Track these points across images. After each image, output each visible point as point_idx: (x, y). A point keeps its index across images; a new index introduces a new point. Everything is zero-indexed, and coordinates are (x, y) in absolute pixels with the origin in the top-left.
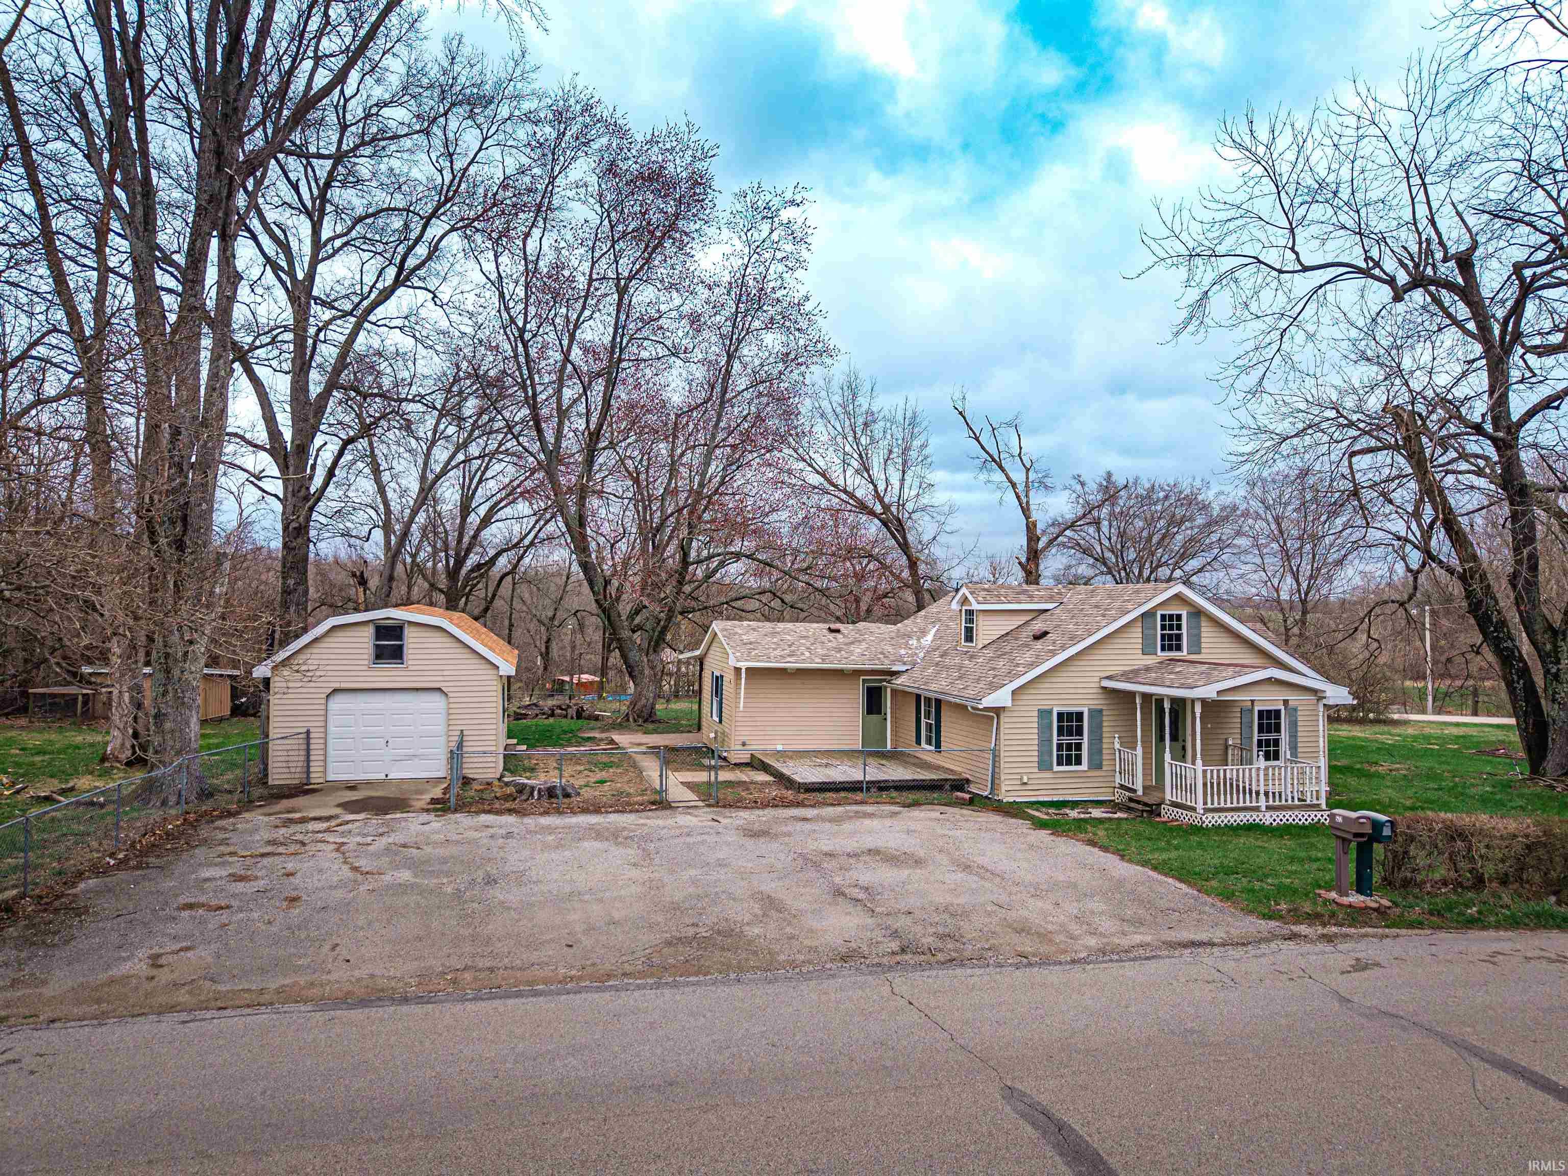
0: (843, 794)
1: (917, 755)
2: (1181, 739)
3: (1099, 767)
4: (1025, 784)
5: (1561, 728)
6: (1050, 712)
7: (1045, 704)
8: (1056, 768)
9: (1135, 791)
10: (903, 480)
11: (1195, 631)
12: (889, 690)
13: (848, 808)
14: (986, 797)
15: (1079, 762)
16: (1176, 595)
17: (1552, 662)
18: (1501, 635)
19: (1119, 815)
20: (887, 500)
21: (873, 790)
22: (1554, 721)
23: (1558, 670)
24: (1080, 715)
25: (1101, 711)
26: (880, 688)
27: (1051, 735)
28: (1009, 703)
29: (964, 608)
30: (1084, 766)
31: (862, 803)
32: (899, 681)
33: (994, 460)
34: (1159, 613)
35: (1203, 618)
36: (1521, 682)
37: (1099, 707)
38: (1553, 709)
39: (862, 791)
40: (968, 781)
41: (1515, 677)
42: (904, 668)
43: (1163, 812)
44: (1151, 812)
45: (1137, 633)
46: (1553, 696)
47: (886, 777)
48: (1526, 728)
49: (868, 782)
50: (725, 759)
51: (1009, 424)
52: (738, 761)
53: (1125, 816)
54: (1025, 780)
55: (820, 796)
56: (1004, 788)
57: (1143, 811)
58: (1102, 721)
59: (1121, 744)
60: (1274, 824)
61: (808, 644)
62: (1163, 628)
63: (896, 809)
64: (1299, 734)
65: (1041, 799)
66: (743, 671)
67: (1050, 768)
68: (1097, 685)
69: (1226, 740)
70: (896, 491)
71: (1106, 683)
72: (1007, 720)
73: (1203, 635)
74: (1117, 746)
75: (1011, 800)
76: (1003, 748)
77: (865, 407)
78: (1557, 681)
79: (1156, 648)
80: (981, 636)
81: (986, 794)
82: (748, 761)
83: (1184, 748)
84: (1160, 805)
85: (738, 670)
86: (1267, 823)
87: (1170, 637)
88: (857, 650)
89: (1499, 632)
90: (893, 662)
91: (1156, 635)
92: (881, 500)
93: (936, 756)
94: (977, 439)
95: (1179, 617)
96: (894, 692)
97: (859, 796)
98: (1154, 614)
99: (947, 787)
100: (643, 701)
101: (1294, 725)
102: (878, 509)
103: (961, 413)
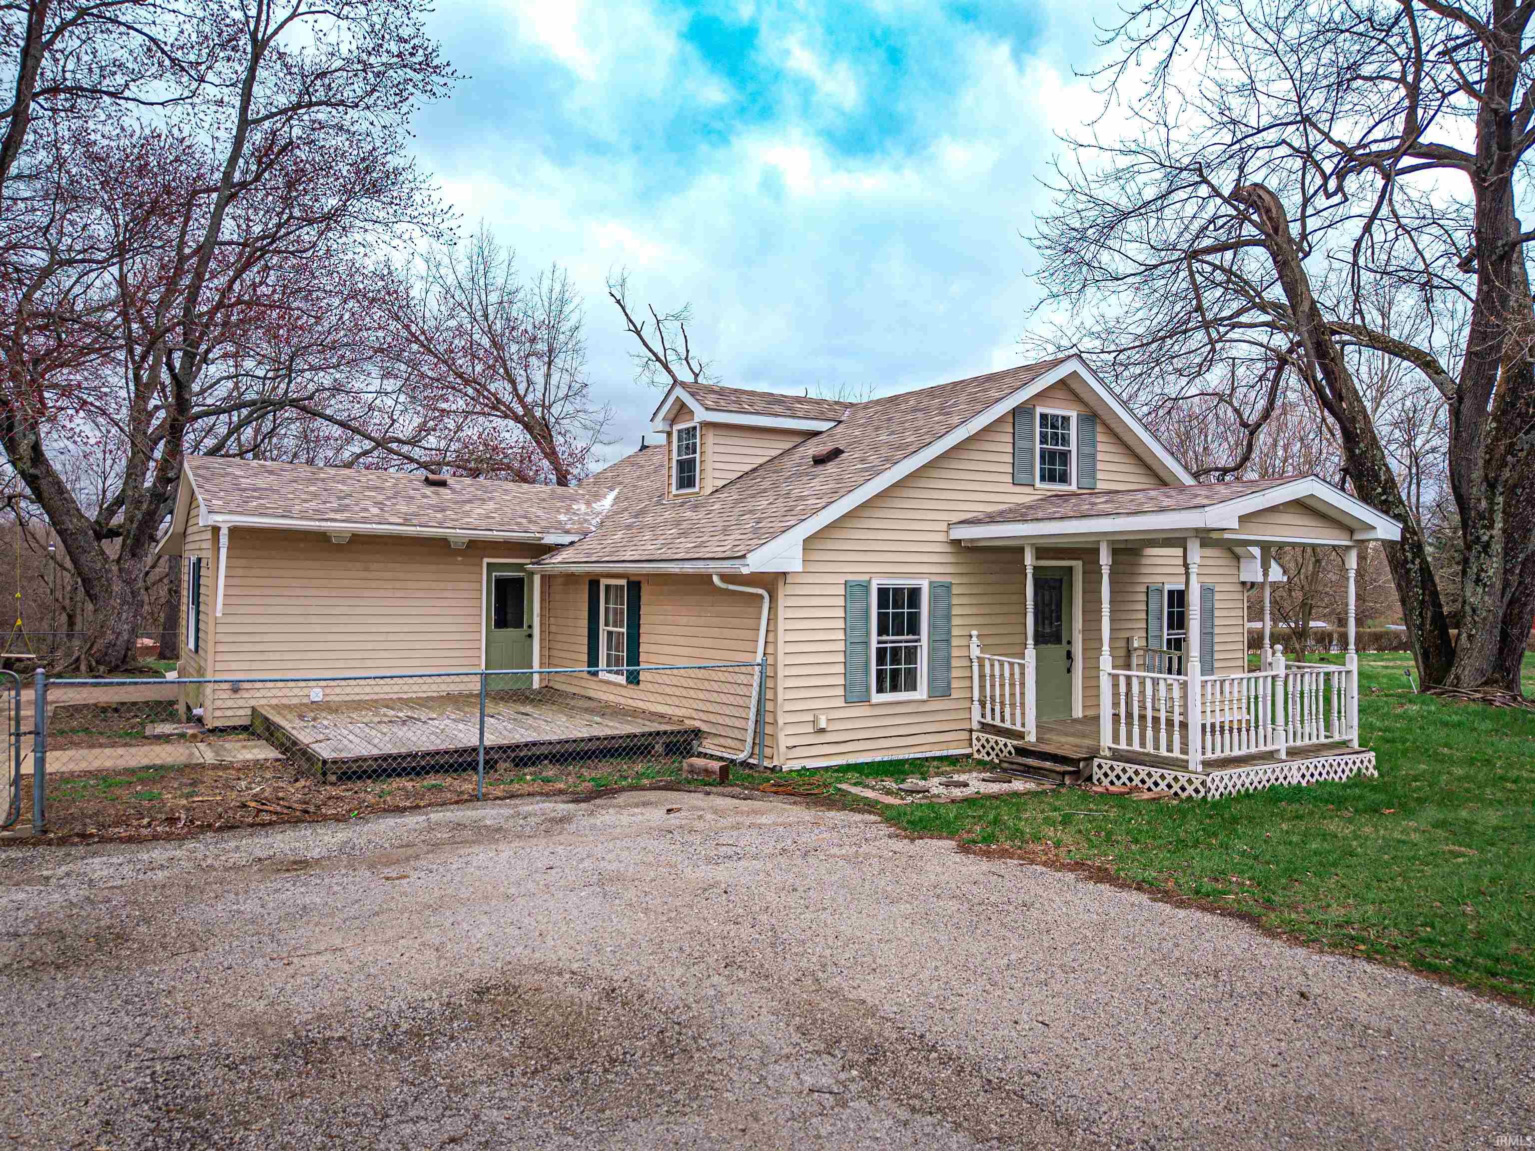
0: (431, 780)
1: (592, 694)
2: (1064, 641)
3: (946, 693)
4: (822, 731)
5: (1485, 619)
6: (866, 587)
7: (857, 572)
8: (876, 698)
9: (1020, 736)
10: (548, 376)
11: (1087, 450)
12: (537, 579)
13: (436, 816)
14: (744, 764)
15: (912, 686)
16: (1062, 382)
17: (1484, 527)
18: (1391, 499)
19: (1018, 785)
20: (529, 399)
21: (502, 766)
22: (1474, 611)
23: (1491, 537)
24: (914, 594)
25: (948, 587)
26: (520, 581)
27: (868, 634)
28: (797, 566)
29: (676, 428)
30: (922, 692)
31: (475, 798)
32: (556, 562)
33: (658, 359)
34: (1039, 410)
35: (1099, 428)
36: (1417, 561)
37: (948, 579)
38: (1474, 594)
39: (475, 769)
40: (697, 733)
41: (1409, 555)
42: (567, 539)
43: (1097, 774)
44: (1076, 774)
45: (1003, 443)
46: (1478, 575)
47: (531, 736)
48: (1423, 624)
49: (487, 750)
50: (200, 720)
51: (676, 317)
52: (219, 724)
53: (1031, 786)
54: (823, 724)
55: (371, 791)
56: (784, 742)
57: (1064, 774)
58: (950, 607)
59: (983, 648)
60: (1304, 783)
61: (380, 498)
62: (1044, 439)
63: (562, 808)
64: (1217, 630)
65: (852, 760)
66: (224, 532)
67: (865, 699)
68: (941, 537)
69: (1128, 640)
70: (540, 387)
71: (960, 533)
72: (791, 602)
73: (1099, 457)
74: (975, 652)
75: (797, 765)
76: (782, 660)
77: (500, 281)
78: (1486, 553)
79: (1033, 474)
80: (709, 473)
81: (742, 756)
82: (246, 722)
83: (1069, 656)
84: (1089, 759)
85: (216, 530)
86: (1294, 782)
87: (1052, 454)
88: (479, 511)
89: (1389, 494)
90: (545, 530)
91: (1032, 450)
92: (521, 400)
93: (632, 691)
94: (638, 333)
95: (1066, 419)
96: (548, 580)
97: (467, 784)
98: (1031, 413)
99: (659, 748)
100: (110, 636)
101: (1208, 614)
102: (520, 411)
103: (618, 302)
